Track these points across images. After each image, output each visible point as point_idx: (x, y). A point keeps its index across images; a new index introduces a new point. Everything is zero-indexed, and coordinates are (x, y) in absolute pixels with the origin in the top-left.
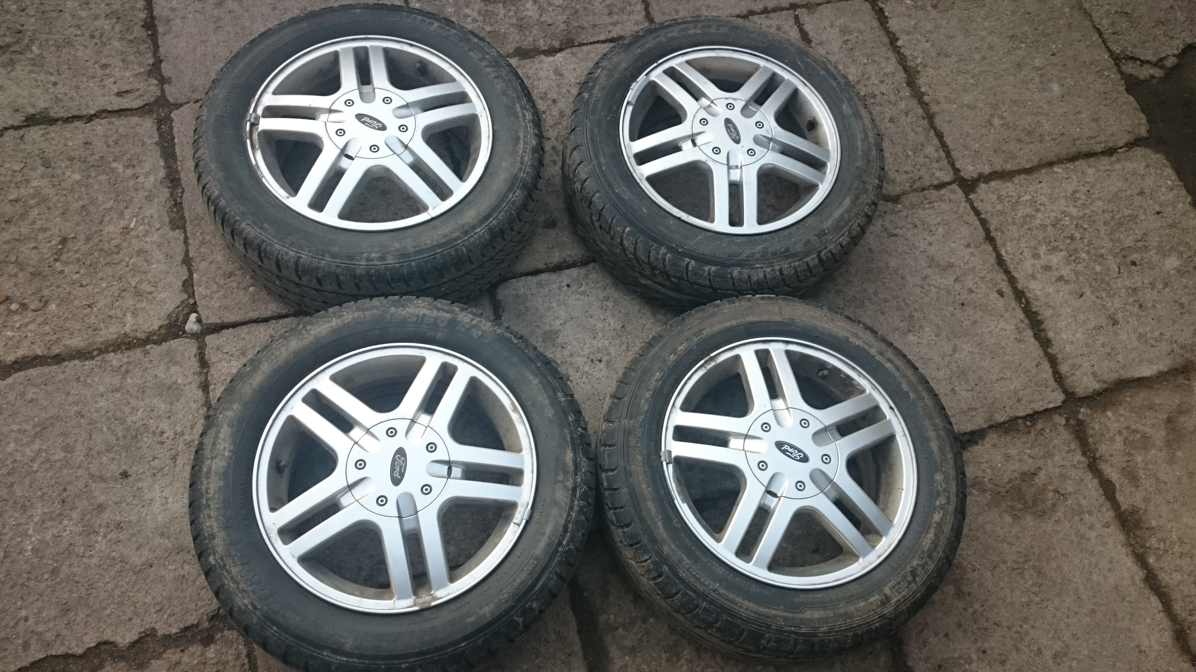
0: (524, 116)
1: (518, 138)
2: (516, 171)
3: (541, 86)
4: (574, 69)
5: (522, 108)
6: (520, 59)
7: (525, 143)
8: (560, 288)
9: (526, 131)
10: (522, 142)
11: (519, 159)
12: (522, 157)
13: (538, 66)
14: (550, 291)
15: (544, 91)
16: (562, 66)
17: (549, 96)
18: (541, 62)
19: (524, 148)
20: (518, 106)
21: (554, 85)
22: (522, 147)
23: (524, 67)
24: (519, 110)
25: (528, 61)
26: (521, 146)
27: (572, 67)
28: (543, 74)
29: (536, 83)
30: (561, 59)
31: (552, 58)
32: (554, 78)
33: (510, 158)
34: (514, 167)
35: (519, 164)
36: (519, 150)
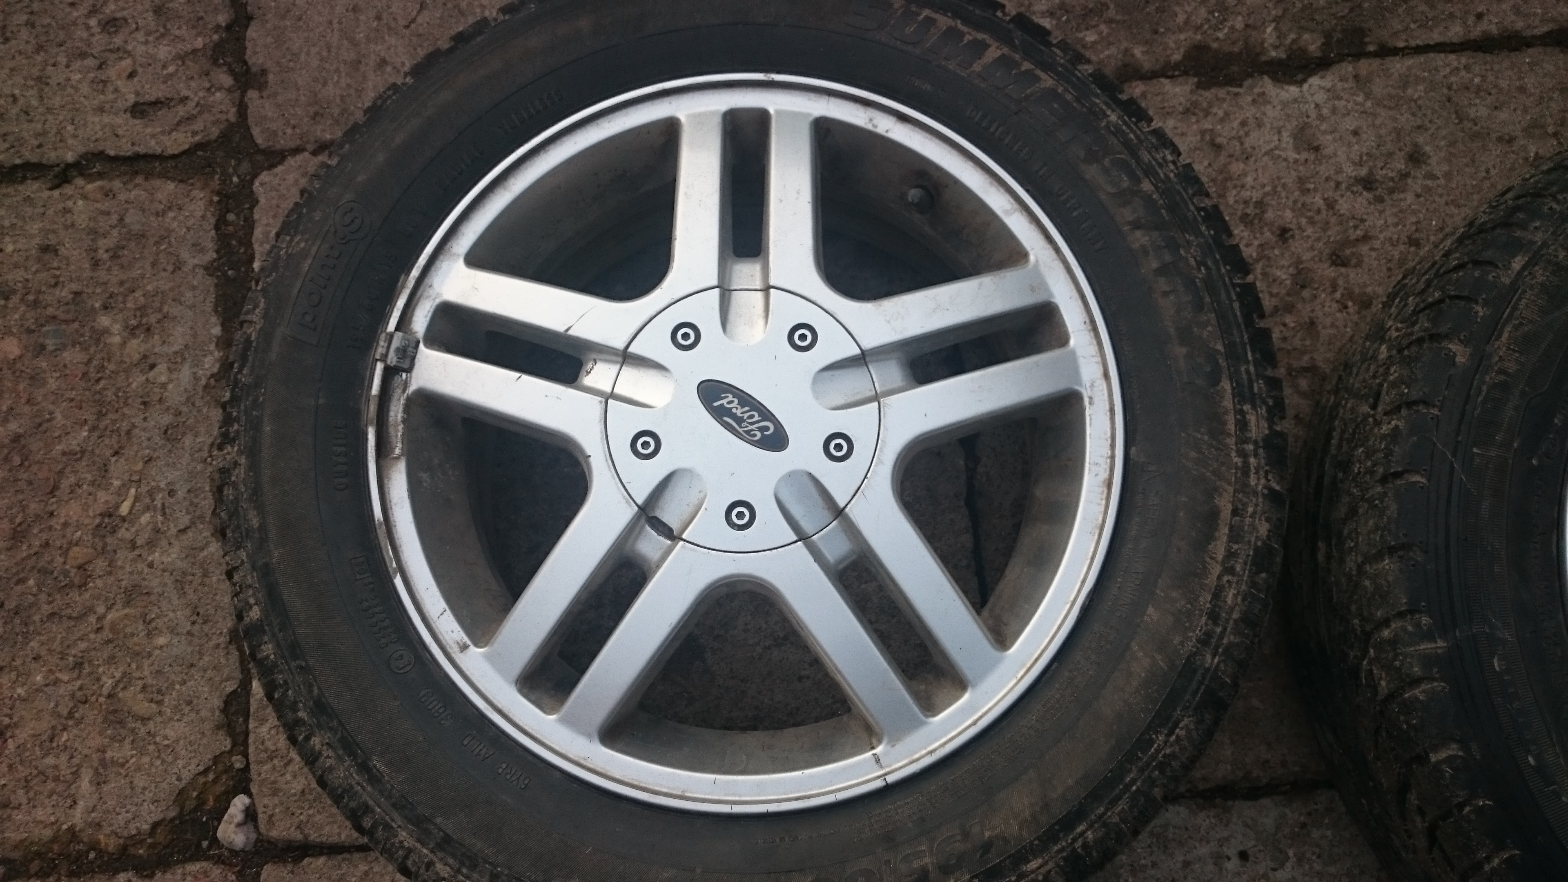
0: (1242, 425)
1: (1213, 516)
2: (1190, 646)
3: (1249, 180)
4: (1355, 133)
6: (1200, 86)
7: (1235, 535)
8: (1219, 858)
9: (1243, 488)
10: (1224, 531)
11: (1205, 598)
12: (1218, 594)
13: (1250, 112)
14: (1186, 864)
15: (1256, 195)
16: (1321, 117)
17: (1270, 215)
18: (1261, 99)
19: (1230, 555)
20: (1226, 385)
21: (1290, 179)
22: (1221, 554)
23: (1207, 113)
24: (1228, 403)
25: (1222, 93)
26: (1219, 548)
27: (1349, 124)
28: (1260, 139)
29: (1237, 168)
30: (1321, 97)
31: (1293, 90)
32: (1292, 155)
33: (1174, 594)
34: (1187, 625)
35: (1201, 616)
36: (1208, 560)
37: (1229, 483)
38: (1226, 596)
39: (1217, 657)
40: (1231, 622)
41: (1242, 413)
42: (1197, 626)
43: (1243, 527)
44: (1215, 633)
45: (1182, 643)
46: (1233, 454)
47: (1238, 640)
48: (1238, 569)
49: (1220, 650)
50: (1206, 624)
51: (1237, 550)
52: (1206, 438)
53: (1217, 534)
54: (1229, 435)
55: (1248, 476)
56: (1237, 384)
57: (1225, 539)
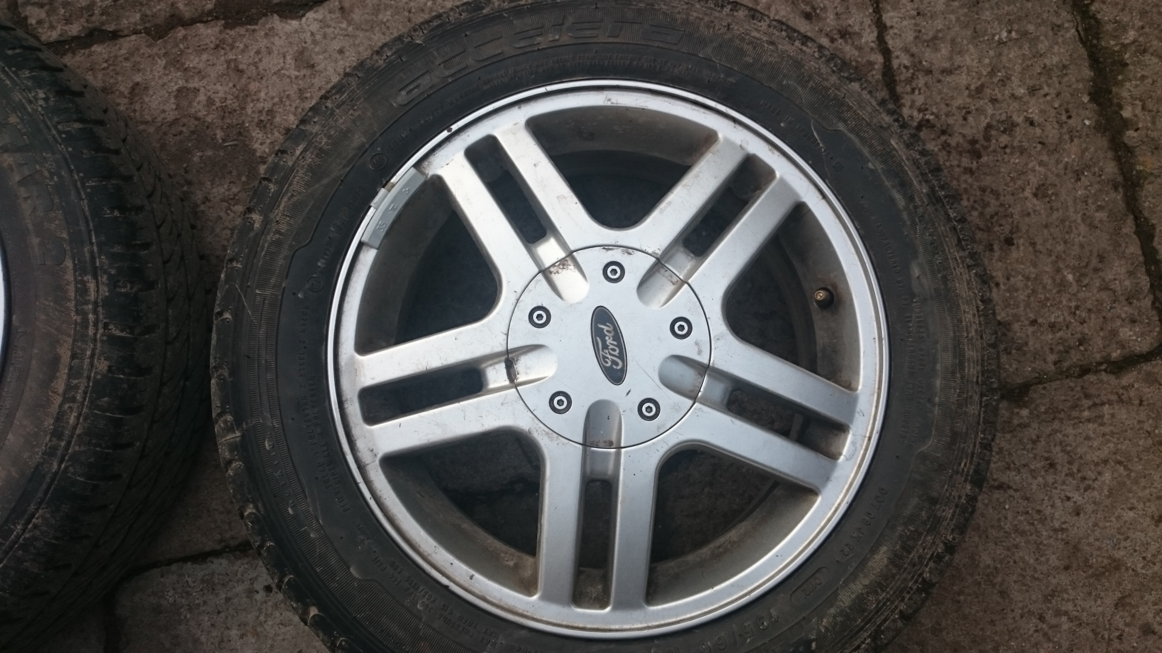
0: (82, 291)
1: (56, 360)
2: (38, 458)
3: (262, 95)
4: (341, 51)
5: (80, 269)
6: (226, 26)
7: (74, 373)
8: (251, 592)
9: (81, 337)
10: (63, 372)
11: (49, 423)
12: (60, 417)
13: (263, 43)
14: (228, 600)
15: (268, 106)
16: (315, 42)
17: (278, 119)
18: (270, 33)
19: (69, 387)
20: (69, 263)
21: (292, 91)
22: (61, 388)
23: (232, 47)
24: (70, 276)
25: (242, 30)
26: (60, 385)
27: (336, 45)
28: (270, 63)
29: (253, 86)
30: (315, 27)
31: (295, 23)
32: (294, 73)
33: (25, 422)
34: (34, 443)
35: (46, 436)
36: (50, 394)
37: (69, 336)
38: (69, 419)
39: (64, 464)
40: (75, 436)
41: (84, 283)
42: (43, 443)
43: (83, 366)
44: (60, 446)
45: (30, 457)
46: (73, 314)
47: (83, 448)
48: (78, 398)
49: (67, 458)
50: (50, 441)
51: (76, 384)
52: (52, 304)
53: (58, 374)
54: (70, 300)
55: (87, 328)
56: (79, 260)
57: (65, 377)
